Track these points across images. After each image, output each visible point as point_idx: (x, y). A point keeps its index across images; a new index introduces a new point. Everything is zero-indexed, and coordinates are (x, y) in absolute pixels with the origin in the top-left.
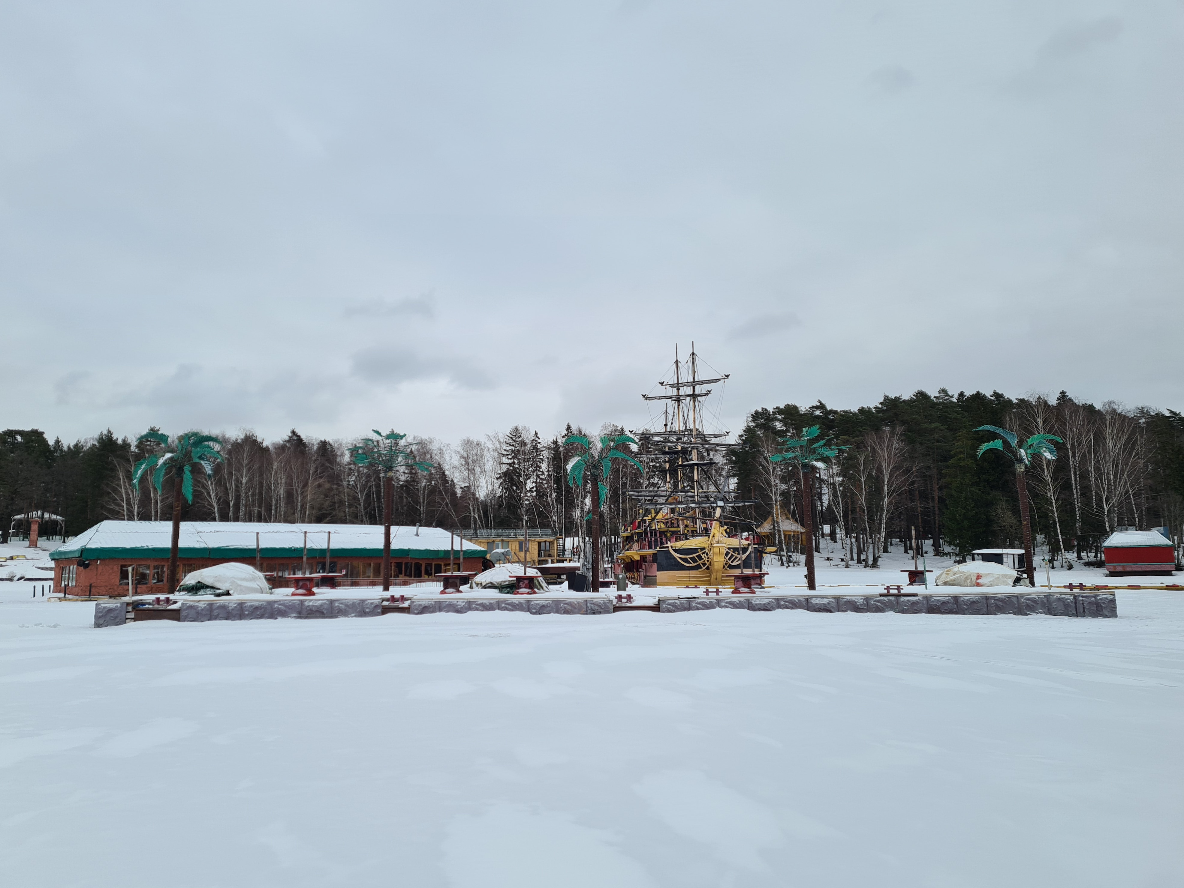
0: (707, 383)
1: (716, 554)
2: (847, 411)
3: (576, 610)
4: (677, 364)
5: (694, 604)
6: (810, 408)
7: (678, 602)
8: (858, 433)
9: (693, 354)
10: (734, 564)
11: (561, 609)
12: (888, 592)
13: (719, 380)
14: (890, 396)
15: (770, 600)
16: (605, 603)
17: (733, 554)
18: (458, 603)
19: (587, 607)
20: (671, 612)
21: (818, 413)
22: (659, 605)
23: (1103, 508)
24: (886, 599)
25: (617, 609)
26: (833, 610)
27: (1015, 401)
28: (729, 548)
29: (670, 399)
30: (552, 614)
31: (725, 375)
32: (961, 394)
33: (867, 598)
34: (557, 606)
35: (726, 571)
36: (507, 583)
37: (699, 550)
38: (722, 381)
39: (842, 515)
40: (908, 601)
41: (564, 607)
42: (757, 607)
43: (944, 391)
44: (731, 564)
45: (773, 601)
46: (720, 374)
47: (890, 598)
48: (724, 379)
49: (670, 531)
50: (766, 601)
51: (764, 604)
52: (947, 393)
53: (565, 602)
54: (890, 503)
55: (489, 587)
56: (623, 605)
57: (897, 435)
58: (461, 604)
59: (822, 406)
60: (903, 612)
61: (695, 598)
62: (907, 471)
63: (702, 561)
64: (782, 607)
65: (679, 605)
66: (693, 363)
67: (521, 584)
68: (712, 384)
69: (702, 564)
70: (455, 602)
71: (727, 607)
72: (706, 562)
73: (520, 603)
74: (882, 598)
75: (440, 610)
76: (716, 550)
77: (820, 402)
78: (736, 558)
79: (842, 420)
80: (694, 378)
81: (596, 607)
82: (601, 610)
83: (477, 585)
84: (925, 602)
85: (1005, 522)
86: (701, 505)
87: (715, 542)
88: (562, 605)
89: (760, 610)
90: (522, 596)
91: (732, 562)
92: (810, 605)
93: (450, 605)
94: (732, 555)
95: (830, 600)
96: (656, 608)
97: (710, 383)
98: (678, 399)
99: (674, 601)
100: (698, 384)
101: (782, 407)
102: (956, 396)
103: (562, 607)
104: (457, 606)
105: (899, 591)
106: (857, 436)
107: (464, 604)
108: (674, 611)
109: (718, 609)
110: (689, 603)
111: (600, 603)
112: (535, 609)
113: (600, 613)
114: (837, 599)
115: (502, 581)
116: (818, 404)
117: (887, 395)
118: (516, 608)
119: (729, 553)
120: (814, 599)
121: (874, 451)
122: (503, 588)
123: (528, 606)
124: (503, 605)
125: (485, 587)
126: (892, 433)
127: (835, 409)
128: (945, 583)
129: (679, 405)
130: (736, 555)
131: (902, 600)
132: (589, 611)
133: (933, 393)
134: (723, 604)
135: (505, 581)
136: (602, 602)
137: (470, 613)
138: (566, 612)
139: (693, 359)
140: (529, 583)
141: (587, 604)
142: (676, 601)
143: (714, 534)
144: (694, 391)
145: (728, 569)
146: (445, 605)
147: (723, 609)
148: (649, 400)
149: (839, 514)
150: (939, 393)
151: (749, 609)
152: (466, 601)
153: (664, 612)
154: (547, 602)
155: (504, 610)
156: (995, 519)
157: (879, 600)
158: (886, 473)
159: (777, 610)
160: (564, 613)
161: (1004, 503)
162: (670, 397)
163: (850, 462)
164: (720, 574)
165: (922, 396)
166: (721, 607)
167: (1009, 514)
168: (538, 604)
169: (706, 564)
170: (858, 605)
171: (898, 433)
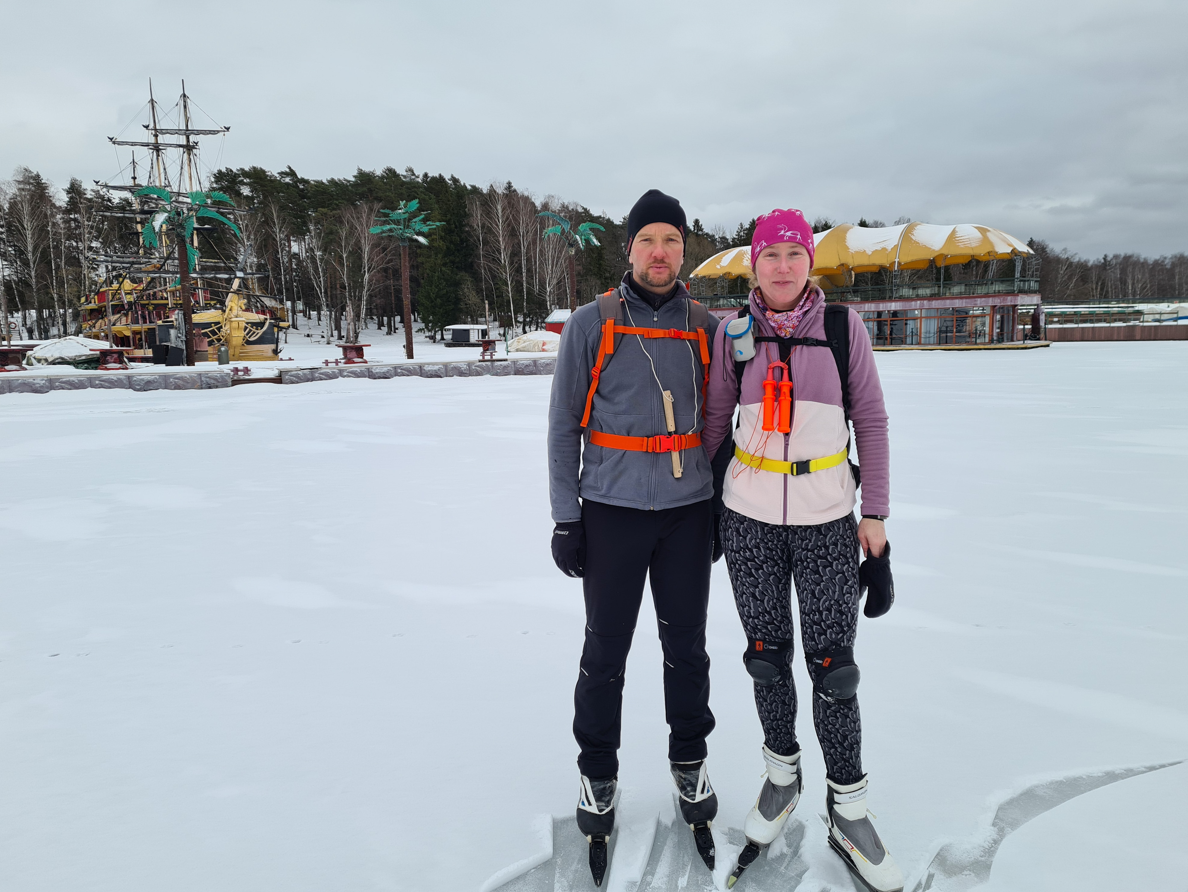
0: (203, 134)
1: (235, 329)
2: (319, 181)
3: (189, 385)
4: (153, 104)
5: (317, 375)
6: (279, 173)
7: (300, 372)
8: (335, 207)
9: (184, 96)
10: (252, 339)
11: (171, 384)
12: (484, 358)
13: (218, 132)
14: (363, 170)
15: (389, 368)
16: (222, 377)
17: (252, 329)
18: (35, 382)
19: (202, 381)
20: (294, 383)
21: (287, 180)
22: (281, 376)
23: (546, 289)
24: (484, 364)
25: (235, 382)
26: (442, 376)
27: (469, 187)
28: (247, 323)
29: (146, 147)
30: (160, 390)
31: (225, 128)
32: (426, 175)
33: (469, 364)
34: (166, 381)
35: (244, 348)
36: (84, 358)
37: (213, 325)
38: (222, 134)
39: (323, 291)
40: (501, 365)
41: (175, 382)
42: (377, 376)
43: (411, 170)
44: (249, 339)
45: (392, 369)
46: (219, 126)
47: (487, 363)
48: (224, 131)
49: (152, 304)
50: (385, 369)
51: (383, 372)
52: (413, 172)
53: (175, 376)
54: (370, 280)
55: (59, 363)
56: (242, 378)
57: (375, 212)
58: (40, 382)
59: (292, 173)
60: (497, 374)
61: (317, 369)
62: (384, 249)
63: (217, 336)
64: (399, 374)
65: (302, 376)
66: (185, 107)
67: (108, 358)
68: (210, 135)
69: (216, 339)
70: (32, 380)
71: (349, 376)
72: (221, 338)
73: (119, 379)
74: (481, 363)
75: (11, 391)
76: (235, 325)
77: (290, 168)
78: (254, 333)
79: (317, 191)
80: (187, 126)
81: (212, 381)
82: (218, 384)
83: (39, 361)
84: (513, 366)
85: (470, 300)
86: (203, 276)
87: (233, 316)
88: (171, 380)
89: (380, 378)
90: (113, 372)
91: (249, 337)
92: (423, 372)
93: (25, 383)
94: (250, 330)
95: (440, 366)
96: (278, 380)
97: (208, 134)
98: (157, 148)
99: (296, 372)
100: (192, 133)
101: (247, 169)
102: (421, 177)
103: (172, 382)
104: (34, 384)
105: (492, 357)
106: (335, 209)
107: (44, 382)
108: (298, 383)
109: (340, 378)
110: (312, 374)
111: (217, 376)
112: (139, 385)
113: (217, 387)
114: (446, 365)
115: (76, 356)
116: (288, 170)
117: (361, 168)
118: (115, 385)
119: (247, 328)
120: (427, 366)
121: (352, 227)
122: (78, 364)
123: (130, 382)
124: (97, 382)
125: (54, 363)
126: (371, 210)
127: (306, 178)
128: (517, 350)
129: (158, 156)
130: (254, 330)
131: (496, 364)
132: (204, 386)
133: (401, 171)
134: (345, 374)
135: (80, 356)
136: (218, 375)
137: (52, 392)
138: (178, 387)
139: (185, 102)
140: (119, 357)
141: (201, 379)
142: (299, 372)
143: (231, 307)
144: (188, 141)
145: (245, 345)
146: (16, 384)
147: (346, 378)
148: (119, 144)
149: (321, 290)
150: (406, 171)
151: (369, 378)
152: (46, 379)
153: (287, 383)
154: (153, 377)
155: (99, 388)
156: (462, 297)
157: (479, 365)
158: (366, 249)
159: (395, 377)
160: (175, 389)
161: (469, 283)
162: (147, 145)
163: (331, 237)
164: (238, 351)
165: (391, 173)
166: (344, 377)
167: (474, 293)
168: (143, 380)
169: (221, 340)
170: (462, 371)
171: (375, 209)
